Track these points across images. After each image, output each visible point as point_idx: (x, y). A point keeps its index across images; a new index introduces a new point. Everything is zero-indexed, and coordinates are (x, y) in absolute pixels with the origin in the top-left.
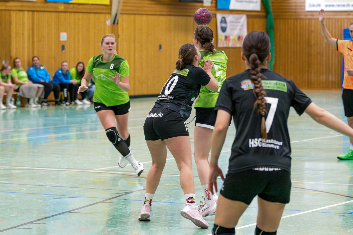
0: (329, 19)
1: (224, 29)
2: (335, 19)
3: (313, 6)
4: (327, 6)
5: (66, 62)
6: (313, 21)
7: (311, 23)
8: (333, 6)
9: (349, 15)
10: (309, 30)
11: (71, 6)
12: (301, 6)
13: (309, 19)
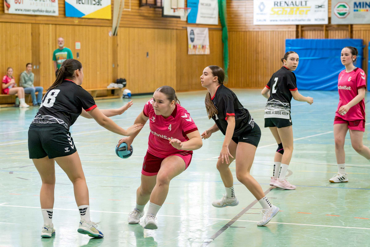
0: (273, 31)
1: (193, 39)
2: (278, 31)
3: (260, 20)
4: (271, 21)
6: (260, 33)
7: (258, 35)
8: (276, 21)
9: (289, 28)
10: (256, 40)
11: (83, 20)
12: (250, 21)
13: (256, 31)
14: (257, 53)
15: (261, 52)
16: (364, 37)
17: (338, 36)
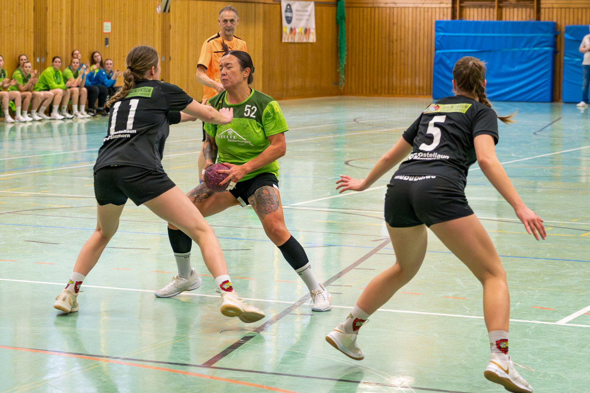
1: (289, 19)
5: (110, 60)
9: (441, 3)
10: (390, 22)
14: (391, 41)
15: (397, 40)
16: (557, 20)
17: (518, 16)
